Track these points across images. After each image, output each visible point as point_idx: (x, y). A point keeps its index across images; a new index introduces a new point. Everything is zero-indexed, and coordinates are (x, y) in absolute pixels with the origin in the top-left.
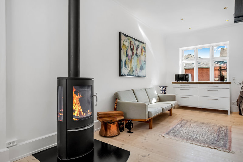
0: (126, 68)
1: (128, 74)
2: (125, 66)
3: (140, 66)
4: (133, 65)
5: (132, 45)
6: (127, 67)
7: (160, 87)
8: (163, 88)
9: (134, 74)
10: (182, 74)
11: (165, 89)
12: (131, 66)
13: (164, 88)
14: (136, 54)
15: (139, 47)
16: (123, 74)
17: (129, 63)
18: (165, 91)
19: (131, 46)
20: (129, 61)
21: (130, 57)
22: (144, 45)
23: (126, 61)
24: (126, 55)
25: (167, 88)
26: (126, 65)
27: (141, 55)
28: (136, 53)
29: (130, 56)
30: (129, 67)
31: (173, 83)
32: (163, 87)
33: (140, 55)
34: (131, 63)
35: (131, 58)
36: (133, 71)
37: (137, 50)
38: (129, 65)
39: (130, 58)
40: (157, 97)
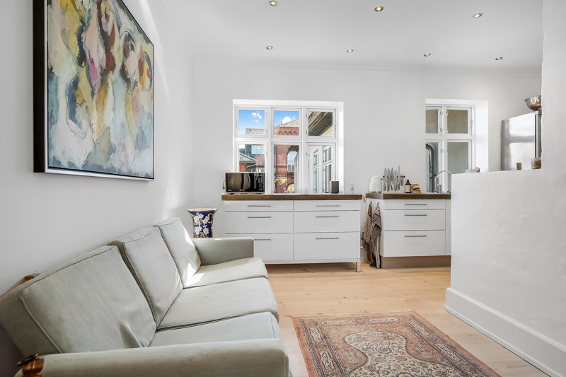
0: (80, 126)
1: (87, 162)
2: (72, 115)
3: (136, 131)
4: (109, 115)
5: (107, 17)
6: (85, 123)
8: (203, 218)
9: (116, 162)
11: (211, 219)
12: (101, 119)
13: (207, 218)
14: (124, 73)
15: (133, 48)
16: (60, 157)
17: (92, 104)
18: (209, 226)
19: (103, 19)
20: (93, 94)
21: (99, 77)
22: (147, 48)
23: (75, 84)
24: (76, 51)
25: (215, 217)
26: (80, 111)
27: (138, 84)
28: (123, 66)
29: (97, 65)
30: (91, 125)
31: (224, 198)
32: (205, 214)
33: (136, 83)
34: (101, 104)
35: (104, 82)
36: (112, 150)
37: (126, 54)
38: (95, 114)
39: (97, 81)
40: (195, 255)
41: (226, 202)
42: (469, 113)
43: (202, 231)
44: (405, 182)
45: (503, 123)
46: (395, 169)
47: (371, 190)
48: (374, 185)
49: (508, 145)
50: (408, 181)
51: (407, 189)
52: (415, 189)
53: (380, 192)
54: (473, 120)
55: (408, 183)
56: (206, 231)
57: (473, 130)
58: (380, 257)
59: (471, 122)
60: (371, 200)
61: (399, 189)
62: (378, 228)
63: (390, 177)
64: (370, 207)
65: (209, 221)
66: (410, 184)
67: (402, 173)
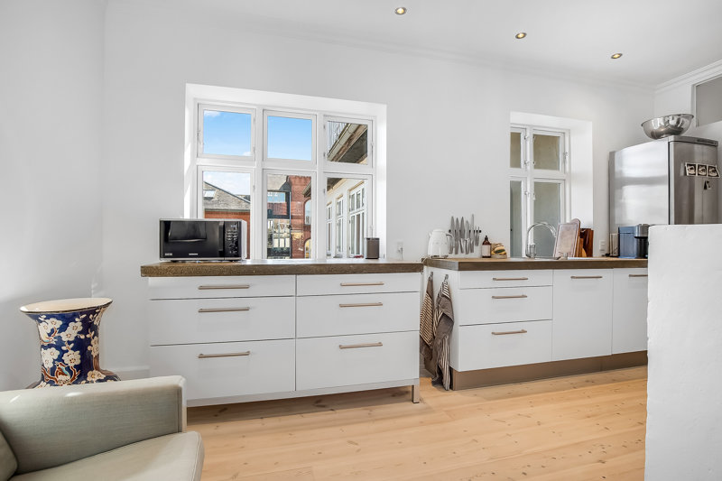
7: (35, 316)
8: (63, 329)
10: (194, 218)
11: (89, 326)
13: (75, 327)
18: (81, 345)
25: (104, 322)
31: (147, 271)
32: (66, 318)
41: (153, 281)
42: (561, 141)
43: (60, 359)
44: (482, 239)
45: (612, 155)
46: (467, 218)
47: (431, 253)
48: (436, 244)
49: (621, 188)
50: (486, 239)
51: (486, 250)
52: (498, 252)
53: (446, 257)
54: (567, 151)
55: (486, 242)
56: (73, 358)
57: (567, 165)
58: (451, 369)
59: (565, 154)
60: (431, 269)
61: (472, 251)
62: (448, 320)
63: (459, 232)
64: (431, 282)
65: (84, 332)
66: (489, 244)
67: (477, 226)
